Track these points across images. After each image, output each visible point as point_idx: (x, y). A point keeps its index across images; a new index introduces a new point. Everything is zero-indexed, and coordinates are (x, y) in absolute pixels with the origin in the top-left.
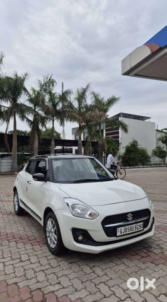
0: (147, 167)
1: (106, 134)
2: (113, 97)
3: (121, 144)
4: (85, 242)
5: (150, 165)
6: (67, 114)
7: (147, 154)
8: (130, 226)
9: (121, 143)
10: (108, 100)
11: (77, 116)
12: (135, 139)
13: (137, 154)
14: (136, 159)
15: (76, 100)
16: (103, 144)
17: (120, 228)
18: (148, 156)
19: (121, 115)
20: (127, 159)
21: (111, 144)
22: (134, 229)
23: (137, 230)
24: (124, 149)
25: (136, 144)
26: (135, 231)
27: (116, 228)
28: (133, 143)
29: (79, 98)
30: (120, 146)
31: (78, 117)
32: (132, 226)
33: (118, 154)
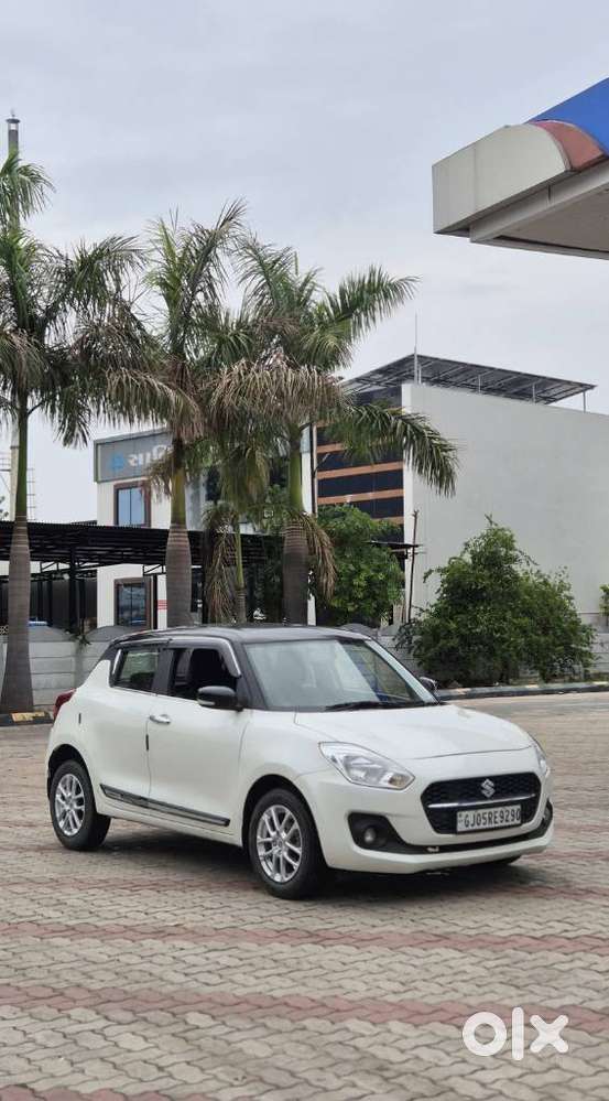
0: (567, 691)
1: (325, 488)
2: (372, 273)
3: (417, 550)
4: (384, 846)
5: (588, 678)
6: (113, 380)
7: (573, 614)
8: (487, 811)
9: (414, 546)
10: (342, 292)
11: (172, 395)
12: (502, 521)
13: (509, 615)
14: (503, 641)
15: (158, 288)
16: (312, 551)
17: (464, 813)
18: (576, 623)
19: (417, 368)
20: (455, 642)
21: (359, 555)
22: (498, 819)
23: (505, 824)
24: (436, 581)
25: (503, 551)
26: (499, 824)
27: (453, 812)
28: (489, 544)
29: (172, 276)
30: (408, 563)
31: (177, 404)
32: (492, 810)
33: (397, 610)
